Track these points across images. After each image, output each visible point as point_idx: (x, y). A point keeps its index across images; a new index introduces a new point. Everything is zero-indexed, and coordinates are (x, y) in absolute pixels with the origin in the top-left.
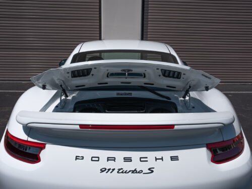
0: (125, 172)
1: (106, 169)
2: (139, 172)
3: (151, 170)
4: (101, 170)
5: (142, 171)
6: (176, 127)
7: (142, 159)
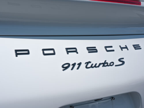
0: (95, 66)
1: (69, 64)
2: (110, 65)
3: (122, 61)
4: (63, 67)
5: (113, 63)
7: (108, 49)
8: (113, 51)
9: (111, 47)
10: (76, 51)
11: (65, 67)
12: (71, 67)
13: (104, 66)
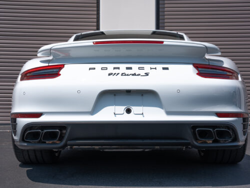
2: (138, 75)
6: (165, 43)
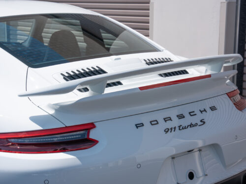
0: (185, 128)
1: (168, 129)
2: (195, 126)
3: (203, 122)
4: (165, 131)
5: (197, 124)
7: (192, 114)
8: (196, 115)
9: (194, 112)
10: (171, 120)
11: (167, 131)
12: (170, 130)
13: (191, 127)
